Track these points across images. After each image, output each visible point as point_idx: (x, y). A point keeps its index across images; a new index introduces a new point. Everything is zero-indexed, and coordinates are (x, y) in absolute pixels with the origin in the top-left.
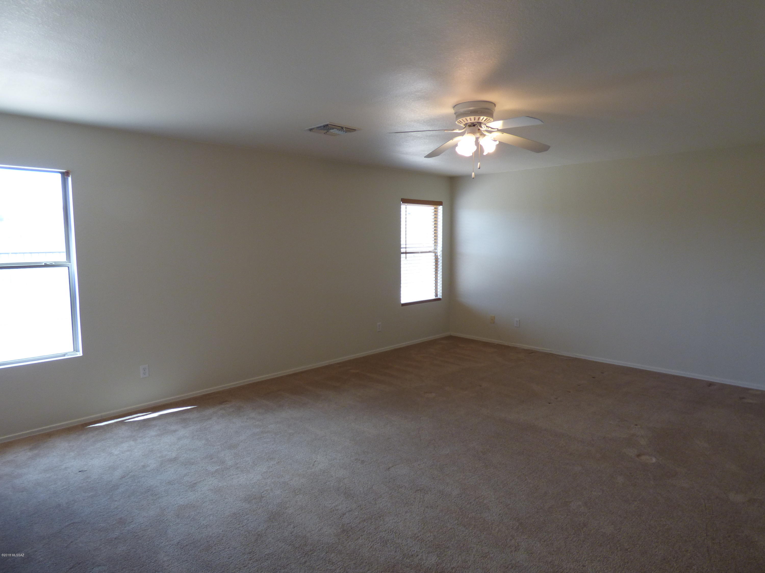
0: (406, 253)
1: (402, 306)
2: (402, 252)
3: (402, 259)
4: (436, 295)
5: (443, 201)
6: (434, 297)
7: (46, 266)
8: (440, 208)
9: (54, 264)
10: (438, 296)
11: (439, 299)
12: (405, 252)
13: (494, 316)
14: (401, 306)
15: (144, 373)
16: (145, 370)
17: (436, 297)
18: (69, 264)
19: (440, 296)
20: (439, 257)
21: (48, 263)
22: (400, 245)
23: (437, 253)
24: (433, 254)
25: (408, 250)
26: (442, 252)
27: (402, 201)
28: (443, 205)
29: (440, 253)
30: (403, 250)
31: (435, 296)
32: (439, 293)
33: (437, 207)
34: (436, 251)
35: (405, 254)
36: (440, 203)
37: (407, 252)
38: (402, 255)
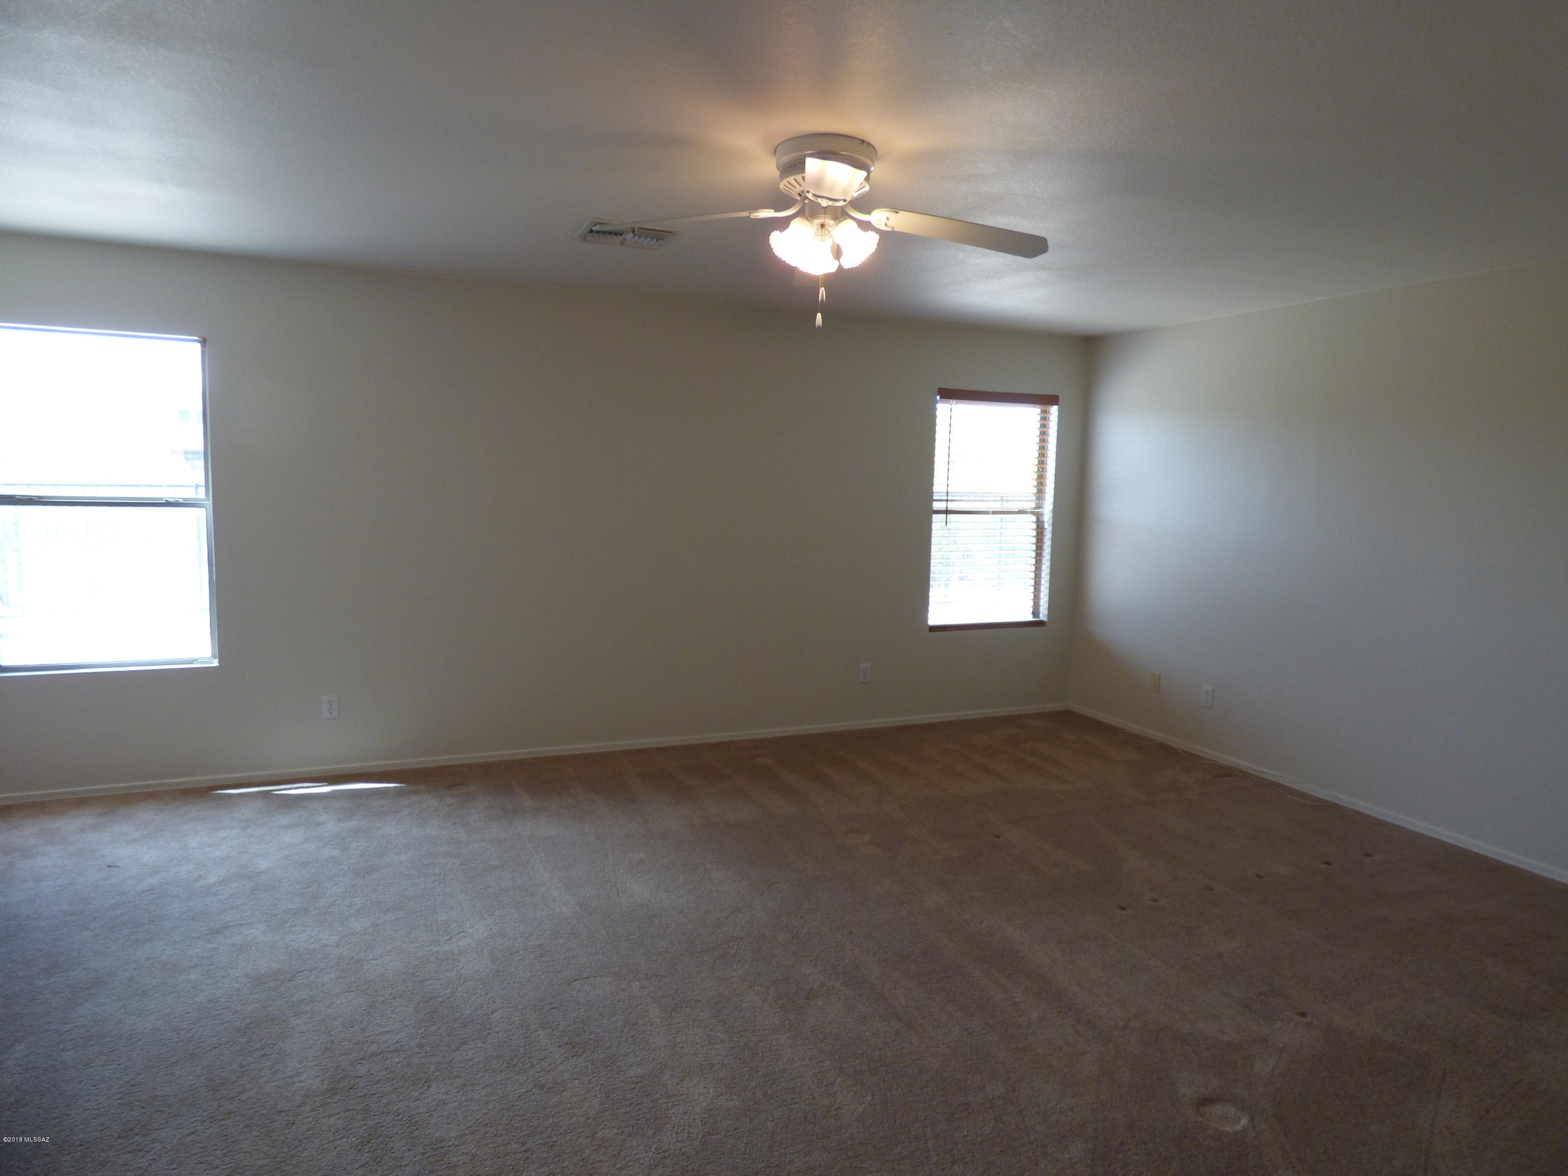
0: (947, 512)
1: (930, 631)
2: (934, 509)
3: (935, 526)
4: (1035, 613)
5: (1060, 395)
6: (1030, 618)
7: (168, 504)
8: (1054, 410)
9: (181, 501)
10: (1041, 615)
11: (1041, 623)
12: (945, 509)
13: (1160, 676)
14: (928, 630)
15: (329, 710)
16: (332, 704)
17: (1034, 617)
18: (206, 504)
19: (1043, 615)
20: (1046, 525)
21: (170, 500)
22: (930, 493)
23: (1042, 515)
24: (1034, 519)
25: (952, 506)
26: (1053, 513)
27: (939, 394)
28: (1059, 404)
29: (1047, 517)
30: (936, 506)
31: (1032, 616)
32: (1043, 608)
33: (1046, 409)
34: (1042, 510)
35: (945, 515)
36: (1051, 400)
37: (948, 509)
38: (935, 516)
